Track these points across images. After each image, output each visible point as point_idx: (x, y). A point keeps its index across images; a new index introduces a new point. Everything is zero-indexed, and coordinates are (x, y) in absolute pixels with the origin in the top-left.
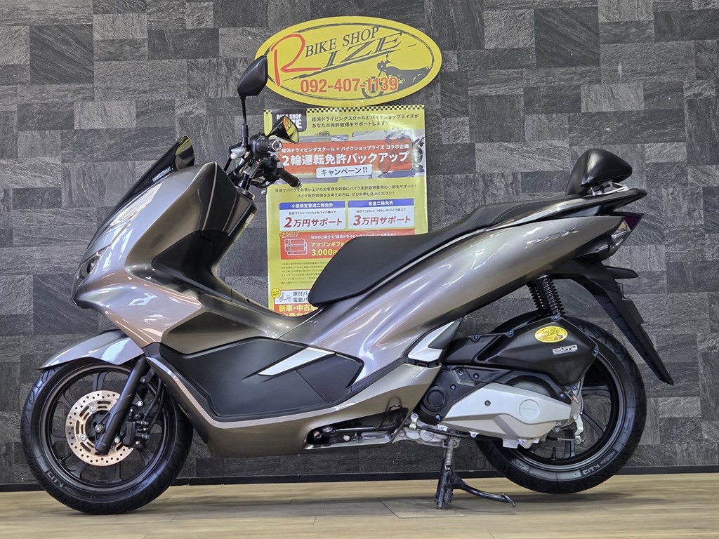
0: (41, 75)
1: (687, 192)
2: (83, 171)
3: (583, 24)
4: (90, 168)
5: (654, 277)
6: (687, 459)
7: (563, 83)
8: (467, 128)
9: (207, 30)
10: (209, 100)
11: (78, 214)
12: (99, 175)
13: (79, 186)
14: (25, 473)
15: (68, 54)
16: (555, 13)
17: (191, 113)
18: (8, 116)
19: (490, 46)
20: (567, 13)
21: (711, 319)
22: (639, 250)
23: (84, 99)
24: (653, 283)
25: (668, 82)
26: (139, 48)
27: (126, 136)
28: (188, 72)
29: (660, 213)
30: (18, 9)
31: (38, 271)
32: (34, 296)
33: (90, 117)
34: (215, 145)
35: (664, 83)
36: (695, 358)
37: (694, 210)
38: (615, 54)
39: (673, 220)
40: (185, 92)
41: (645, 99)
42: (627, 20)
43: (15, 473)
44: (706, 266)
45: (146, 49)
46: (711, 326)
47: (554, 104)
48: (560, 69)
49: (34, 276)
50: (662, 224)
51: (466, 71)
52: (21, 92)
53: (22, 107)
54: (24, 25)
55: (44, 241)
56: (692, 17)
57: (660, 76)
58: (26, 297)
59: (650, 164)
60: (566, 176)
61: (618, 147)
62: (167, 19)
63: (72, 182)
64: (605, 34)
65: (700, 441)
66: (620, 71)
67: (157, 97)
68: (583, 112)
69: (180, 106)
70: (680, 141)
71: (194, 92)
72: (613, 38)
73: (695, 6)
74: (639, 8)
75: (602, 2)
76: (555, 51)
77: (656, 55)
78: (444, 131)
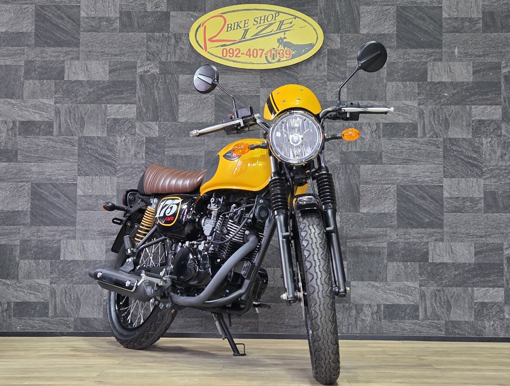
0: (41, 40)
1: (501, 141)
2: (70, 110)
3: (431, 18)
4: (74, 108)
5: (475, 201)
6: (493, 332)
7: (415, 60)
8: (345, 90)
9: (162, 12)
10: (161, 63)
11: (65, 141)
12: (81, 113)
13: (66, 121)
14: (20, 324)
15: (61, 26)
16: (411, 9)
17: (148, 71)
18: (17, 69)
19: (364, 31)
20: (420, 10)
22: (465, 182)
23: (72, 59)
24: (473, 206)
25: (491, 62)
26: (113, 23)
27: (101, 86)
28: (147, 42)
29: (481, 155)
31: (35, 181)
32: (31, 198)
33: (75, 72)
34: (165, 95)
35: (487, 63)
36: (502, 260)
37: (505, 154)
38: (453, 40)
39: (490, 161)
40: (144, 56)
41: (473, 73)
42: (463, 16)
43: (13, 323)
45: (118, 24)
47: (408, 75)
48: (413, 50)
49: (32, 183)
50: (482, 164)
51: (346, 49)
52: (27, 52)
53: (29, 62)
54: (32, 4)
55: (40, 159)
57: (485, 57)
58: (25, 198)
59: (475, 120)
60: (414, 126)
61: (453, 107)
62: (133, 4)
63: (62, 118)
64: (446, 26)
65: (503, 319)
66: (456, 53)
67: (124, 59)
68: (428, 81)
69: (141, 67)
70: (497, 105)
71: (151, 57)
72: (452, 29)
74: (472, 8)
75: (445, 3)
76: (410, 36)
77: (483, 43)
78: (329, 91)
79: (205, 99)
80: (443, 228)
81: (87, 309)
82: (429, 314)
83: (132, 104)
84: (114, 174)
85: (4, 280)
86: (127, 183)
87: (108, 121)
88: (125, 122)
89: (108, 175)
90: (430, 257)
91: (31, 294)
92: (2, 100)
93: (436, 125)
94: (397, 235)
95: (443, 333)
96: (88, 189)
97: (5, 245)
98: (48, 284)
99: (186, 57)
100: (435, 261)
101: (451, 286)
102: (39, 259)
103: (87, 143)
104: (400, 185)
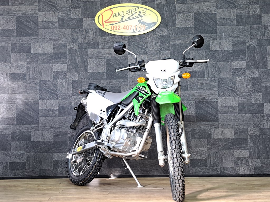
0: (20, 33)
1: (246, 79)
2: (34, 68)
3: (211, 19)
4: (36, 66)
5: (234, 108)
6: (243, 172)
8: (169, 55)
9: (79, 18)
10: (79, 43)
11: (32, 83)
12: (40, 69)
13: (32, 73)
14: (13, 173)
15: (29, 26)
16: (201, 15)
17: (73, 48)
18: (8, 48)
19: (178, 26)
20: (206, 15)
21: (253, 123)
22: (229, 99)
23: (35, 42)
24: (233, 110)
25: (241, 40)
26: (54, 24)
27: (49, 55)
28: (72, 33)
29: (236, 86)
30: (12, 10)
31: (18, 103)
32: (16, 111)
33: (36, 48)
34: (81, 59)
35: (239, 40)
36: (247, 137)
37: (248, 85)
38: (222, 30)
39: (241, 89)
40: (70, 40)
41: (232, 46)
42: (227, 18)
43: (9, 173)
44: (251, 105)
45: (57, 25)
46: (253, 126)
49: (16, 104)
50: (237, 90)
51: (170, 35)
52: (13, 39)
53: (13, 44)
54: (14, 15)
55: (20, 92)
56: (249, 17)
57: (238, 38)
58: (13, 111)
59: (233, 69)
60: (204, 73)
61: (222, 62)
62: (65, 14)
63: (30, 71)
64: (219, 23)
65: (248, 166)
66: (224, 36)
67: (61, 42)
68: (210, 50)
69: (69, 45)
70: (244, 61)
71: (74, 40)
72: (221, 24)
73: (251, 13)
74: (231, 14)
75: (218, 11)
76: (201, 28)
77: (237, 30)
78: (161, 56)
79: (101, 61)
80: (218, 122)
81: (45, 165)
82: (212, 164)
83: (65, 64)
84: (57, 99)
85: (3, 152)
86: (63, 103)
87: (53, 73)
88: (62, 73)
89: (54, 99)
90: (212, 136)
91: (17, 158)
92: (1, 63)
93: (214, 71)
94: (196, 126)
95: (219, 173)
96: (44, 106)
97: (4, 135)
98: (26, 153)
99: (91, 40)
100: (215, 138)
101: (223, 150)
102: (21, 141)
103: (43, 83)
104: (197, 101)
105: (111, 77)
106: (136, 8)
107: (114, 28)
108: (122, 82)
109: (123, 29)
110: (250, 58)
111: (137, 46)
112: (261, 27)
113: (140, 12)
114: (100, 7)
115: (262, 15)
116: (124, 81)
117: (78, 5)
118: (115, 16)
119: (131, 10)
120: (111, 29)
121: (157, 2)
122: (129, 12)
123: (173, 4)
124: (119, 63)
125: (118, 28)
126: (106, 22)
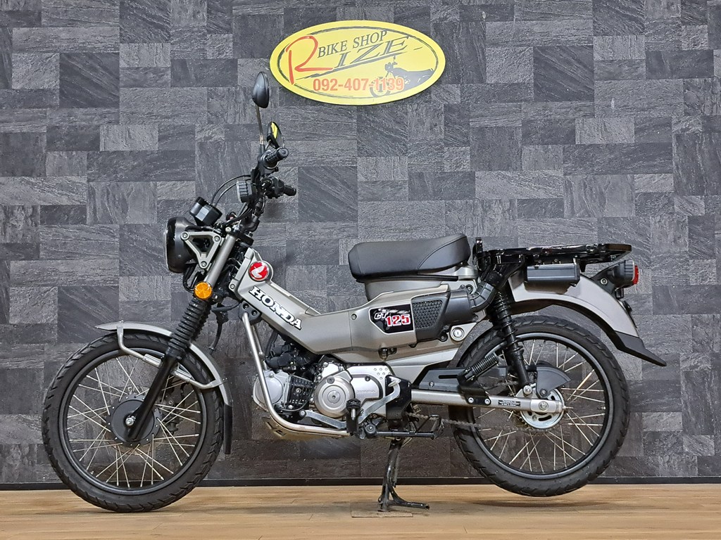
0: (69, 99)
1: (673, 220)
2: (108, 190)
3: (580, 62)
4: (114, 187)
5: (641, 300)
6: (669, 470)
7: (558, 116)
8: (468, 157)
9: (228, 60)
10: (228, 126)
11: (102, 231)
12: (123, 195)
13: (103, 204)
14: (47, 473)
15: (95, 80)
16: (553, 50)
17: (211, 138)
18: (38, 137)
19: (491, 80)
20: (564, 51)
21: (693, 340)
23: (110, 123)
24: (639, 305)
25: (658, 118)
26: (162, 75)
27: (148, 158)
28: (208, 99)
29: (647, 239)
30: (49, 37)
31: (63, 283)
32: (59, 307)
33: (114, 139)
34: (233, 168)
35: (653, 119)
36: (679, 376)
37: (679, 238)
38: (608, 90)
39: (660, 246)
40: (205, 118)
41: (635, 133)
42: (620, 58)
43: (38, 473)
44: (688, 290)
45: (169, 76)
46: (693, 346)
47: (550, 136)
48: (556, 103)
49: (59, 288)
50: (649, 250)
51: (469, 104)
52: (50, 115)
53: (51, 129)
54: (55, 52)
55: (68, 255)
56: (681, 57)
57: (650, 111)
58: (51, 307)
59: (638, 193)
60: (560, 204)
61: (609, 177)
62: (189, 50)
63: (97, 200)
64: (599, 72)
65: (681, 453)
66: (613, 106)
67: (178, 122)
68: (577, 143)
69: (201, 131)
70: (668, 173)
71: (213, 118)
72: (606, 75)
73: (685, 47)
74: (633, 47)
75: (597, 41)
76: (552, 85)
77: (647, 92)
78: (446, 159)
79: (285, 172)
83: (190, 180)
84: (167, 273)
85: (23, 416)
87: (158, 204)
88: (181, 205)
89: (160, 275)
90: (584, 373)
92: (18, 179)
93: (587, 200)
94: (540, 346)
96: (134, 293)
97: (25, 370)
103: (132, 232)
105: (313, 216)
106: (379, 31)
107: (322, 87)
108: (342, 230)
109: (345, 87)
110: (685, 166)
111: (381, 133)
112: (714, 84)
113: (390, 44)
114: (283, 30)
115: (716, 52)
116: (347, 226)
117: (223, 25)
118: (325, 53)
119: (365, 38)
120: (313, 89)
121: (434, 18)
122: (360, 45)
123: (477, 22)
124: (335, 179)
125: (331, 85)
126: (298, 69)
